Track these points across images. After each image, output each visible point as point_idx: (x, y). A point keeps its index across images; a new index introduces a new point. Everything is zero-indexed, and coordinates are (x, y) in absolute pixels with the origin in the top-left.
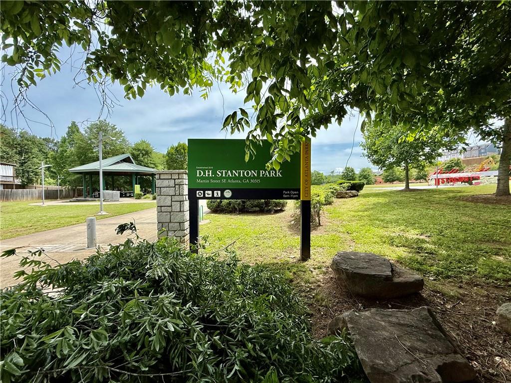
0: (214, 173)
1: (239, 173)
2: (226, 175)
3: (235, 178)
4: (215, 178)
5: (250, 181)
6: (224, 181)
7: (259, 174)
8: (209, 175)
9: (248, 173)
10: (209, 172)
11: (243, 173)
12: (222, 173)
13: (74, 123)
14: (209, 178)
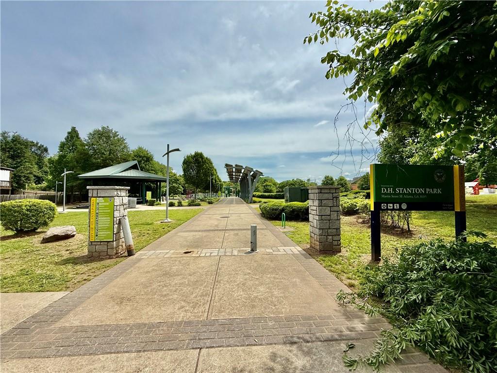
0: (394, 190)
1: (412, 191)
2: (402, 192)
3: (409, 194)
4: (395, 194)
5: (419, 197)
6: (401, 196)
7: (425, 191)
8: (390, 191)
9: (418, 191)
10: (390, 189)
11: (415, 190)
12: (400, 190)
13: (74, 129)
14: (390, 194)
